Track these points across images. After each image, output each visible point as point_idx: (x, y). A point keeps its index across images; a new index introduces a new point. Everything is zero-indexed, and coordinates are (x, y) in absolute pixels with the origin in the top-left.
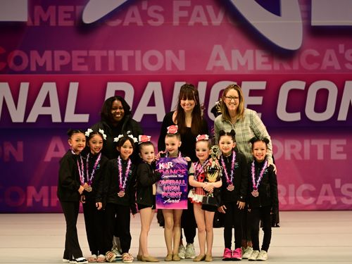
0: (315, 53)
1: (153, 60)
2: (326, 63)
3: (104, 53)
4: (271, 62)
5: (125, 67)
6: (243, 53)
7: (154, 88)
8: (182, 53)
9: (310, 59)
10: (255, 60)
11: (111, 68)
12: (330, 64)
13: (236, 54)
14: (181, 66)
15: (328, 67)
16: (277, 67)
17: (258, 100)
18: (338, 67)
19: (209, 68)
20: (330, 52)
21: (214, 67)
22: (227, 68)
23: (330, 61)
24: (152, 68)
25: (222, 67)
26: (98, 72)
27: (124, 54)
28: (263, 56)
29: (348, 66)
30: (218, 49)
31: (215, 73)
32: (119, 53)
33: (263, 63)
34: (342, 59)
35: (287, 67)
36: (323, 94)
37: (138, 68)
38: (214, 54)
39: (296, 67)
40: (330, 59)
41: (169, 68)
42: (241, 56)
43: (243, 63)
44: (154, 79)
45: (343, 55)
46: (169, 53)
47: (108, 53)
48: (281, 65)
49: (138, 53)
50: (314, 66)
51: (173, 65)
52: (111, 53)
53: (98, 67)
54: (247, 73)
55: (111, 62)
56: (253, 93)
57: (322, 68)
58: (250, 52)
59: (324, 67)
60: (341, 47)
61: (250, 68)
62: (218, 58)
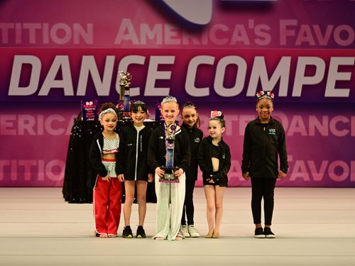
0: (225, 28)
1: (61, 33)
2: (236, 38)
3: (11, 26)
4: (180, 36)
5: (33, 40)
6: (152, 27)
7: (62, 61)
8: (90, 26)
9: (220, 34)
10: (164, 34)
11: (18, 41)
12: (240, 39)
13: (144, 28)
14: (89, 40)
15: (237, 42)
16: (186, 41)
17: (166, 75)
18: (247, 42)
19: (118, 41)
20: (240, 27)
21: (123, 41)
22: (136, 42)
23: (240, 36)
24: (59, 42)
25: (130, 42)
26: (5, 45)
27: (32, 27)
28: (172, 31)
29: (258, 41)
30: (126, 23)
31: (123, 47)
32: (26, 26)
33: (172, 38)
34: (251, 35)
35: (196, 42)
36: (232, 69)
37: (46, 41)
38: (122, 28)
39: (205, 41)
40: (240, 34)
41: (77, 41)
42: (149, 30)
43: (151, 37)
44: (62, 52)
45: (253, 30)
46: (77, 26)
47: (15, 26)
48: (190, 40)
49: (46, 26)
50: (224, 41)
51: (81, 39)
52: (18, 25)
53: (5, 40)
54: (155, 47)
55: (19, 34)
56: (161, 68)
57: (231, 43)
58: (158, 27)
59: (233, 42)
60: (251, 22)
61: (159, 42)
62: (126, 32)
